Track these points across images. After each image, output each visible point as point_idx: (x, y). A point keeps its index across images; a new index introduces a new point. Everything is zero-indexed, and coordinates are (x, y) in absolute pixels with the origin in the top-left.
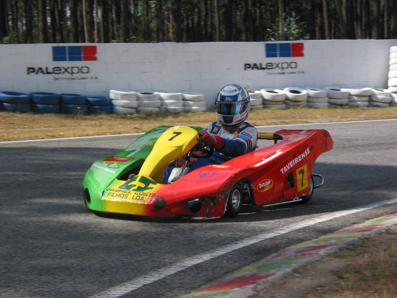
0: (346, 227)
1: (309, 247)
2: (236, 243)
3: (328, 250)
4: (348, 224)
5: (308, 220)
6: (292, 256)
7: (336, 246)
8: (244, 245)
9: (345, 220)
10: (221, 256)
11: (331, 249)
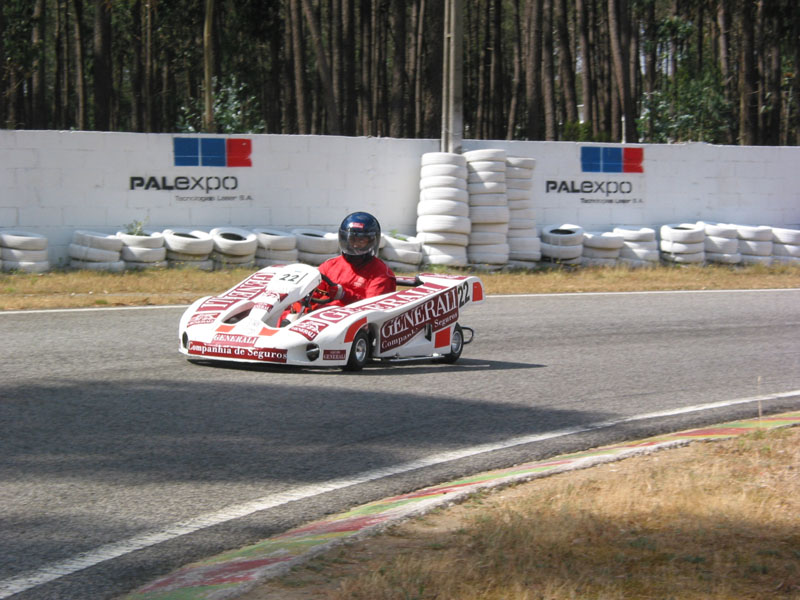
0: (311, 520)
1: (233, 564)
2: (83, 556)
3: (269, 570)
4: (316, 514)
5: (237, 506)
6: (195, 583)
7: (287, 563)
8: (100, 560)
9: (311, 505)
10: (50, 583)
11: (277, 568)
